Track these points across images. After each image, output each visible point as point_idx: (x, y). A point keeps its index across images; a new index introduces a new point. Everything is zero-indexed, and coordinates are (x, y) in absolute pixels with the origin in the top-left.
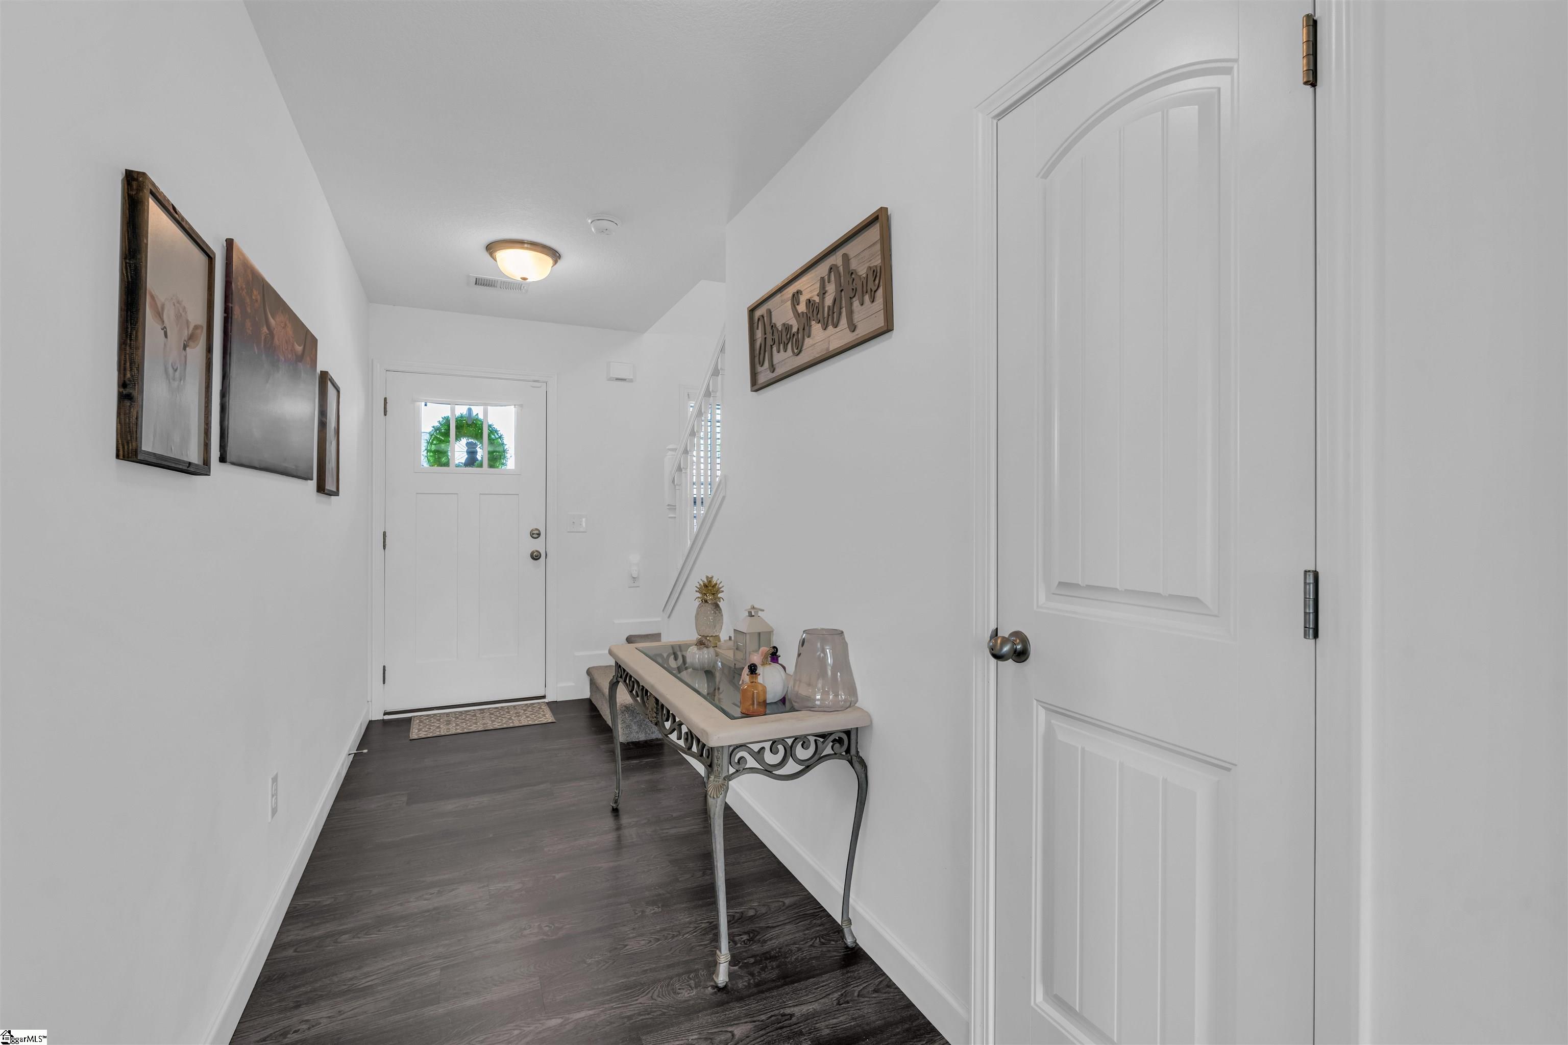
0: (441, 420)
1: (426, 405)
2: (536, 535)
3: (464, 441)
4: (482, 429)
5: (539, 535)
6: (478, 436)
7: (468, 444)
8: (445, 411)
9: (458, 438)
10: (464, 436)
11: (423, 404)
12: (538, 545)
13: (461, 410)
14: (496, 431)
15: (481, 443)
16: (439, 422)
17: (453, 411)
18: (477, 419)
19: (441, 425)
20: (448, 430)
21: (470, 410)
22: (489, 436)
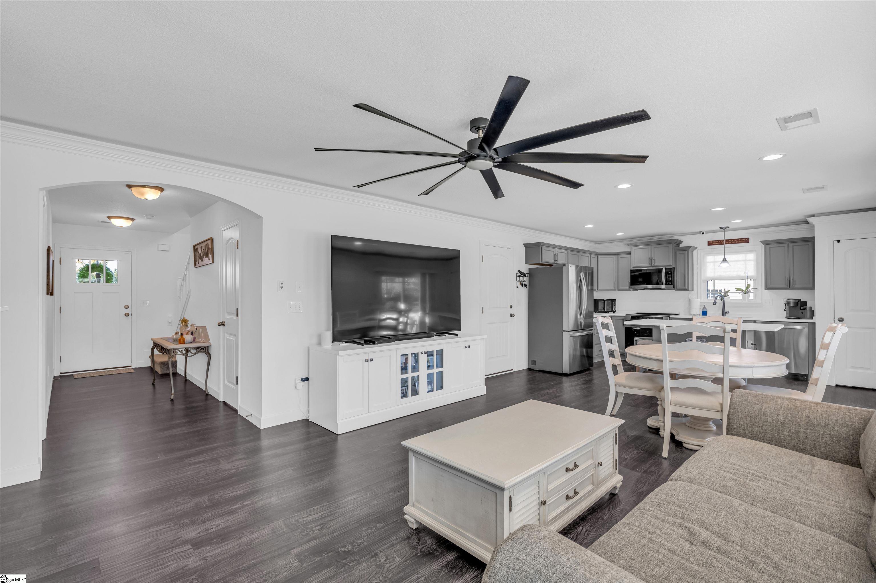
0: (85, 265)
1: (78, 260)
2: (127, 307)
3: (95, 273)
4: (103, 268)
5: (128, 307)
6: (102, 271)
7: (96, 274)
8: (86, 262)
9: (92, 272)
10: (95, 271)
11: (77, 260)
12: (128, 311)
13: (92, 262)
14: (109, 270)
15: (103, 274)
16: (84, 266)
17: (90, 262)
18: (101, 265)
19: (85, 267)
20: (88, 268)
21: (98, 262)
22: (106, 271)
